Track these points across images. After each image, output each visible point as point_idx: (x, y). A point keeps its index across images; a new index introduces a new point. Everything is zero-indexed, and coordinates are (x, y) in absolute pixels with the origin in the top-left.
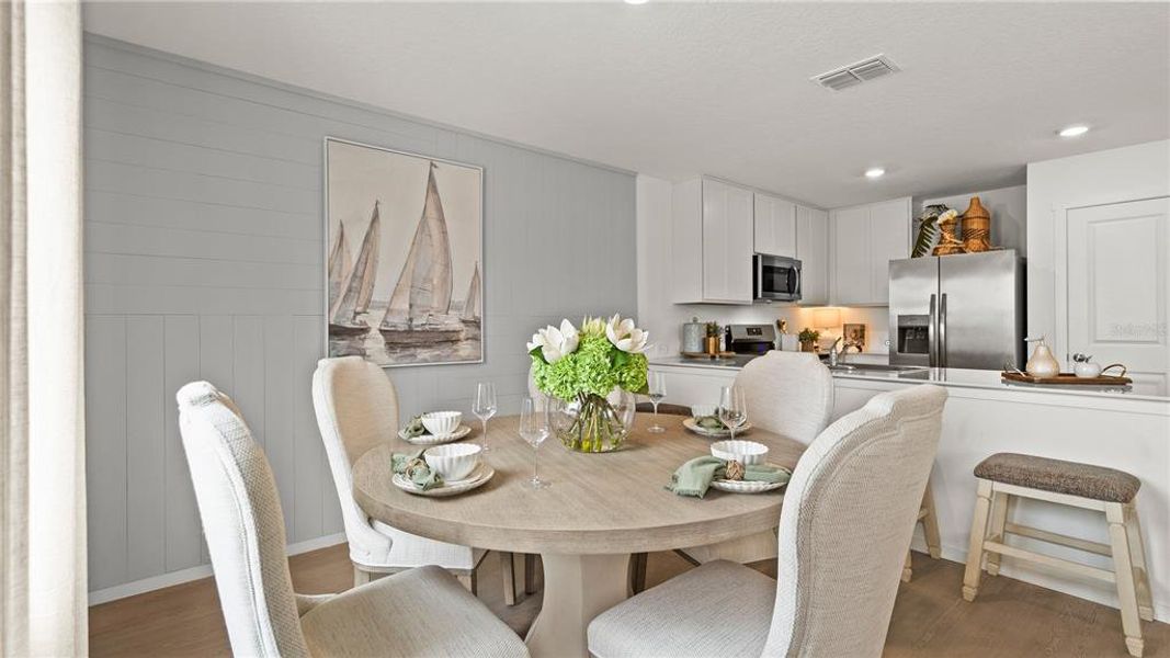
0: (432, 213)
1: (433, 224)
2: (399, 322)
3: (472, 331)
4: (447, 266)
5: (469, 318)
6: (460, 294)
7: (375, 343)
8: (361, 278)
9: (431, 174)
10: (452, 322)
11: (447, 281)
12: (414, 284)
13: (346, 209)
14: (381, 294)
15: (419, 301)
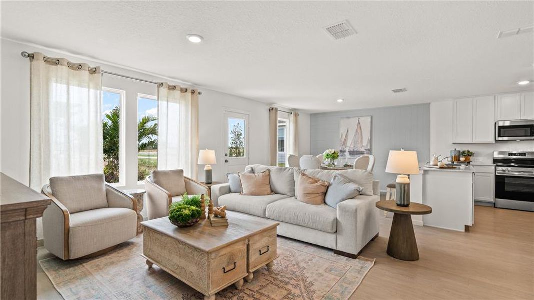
0: (359, 128)
1: (359, 131)
2: (352, 150)
3: (368, 152)
4: (362, 139)
5: (367, 149)
6: (365, 144)
7: (347, 154)
8: (345, 143)
9: (359, 121)
10: (363, 150)
11: (362, 142)
12: (355, 142)
13: (343, 131)
14: (349, 144)
15: (356, 146)
